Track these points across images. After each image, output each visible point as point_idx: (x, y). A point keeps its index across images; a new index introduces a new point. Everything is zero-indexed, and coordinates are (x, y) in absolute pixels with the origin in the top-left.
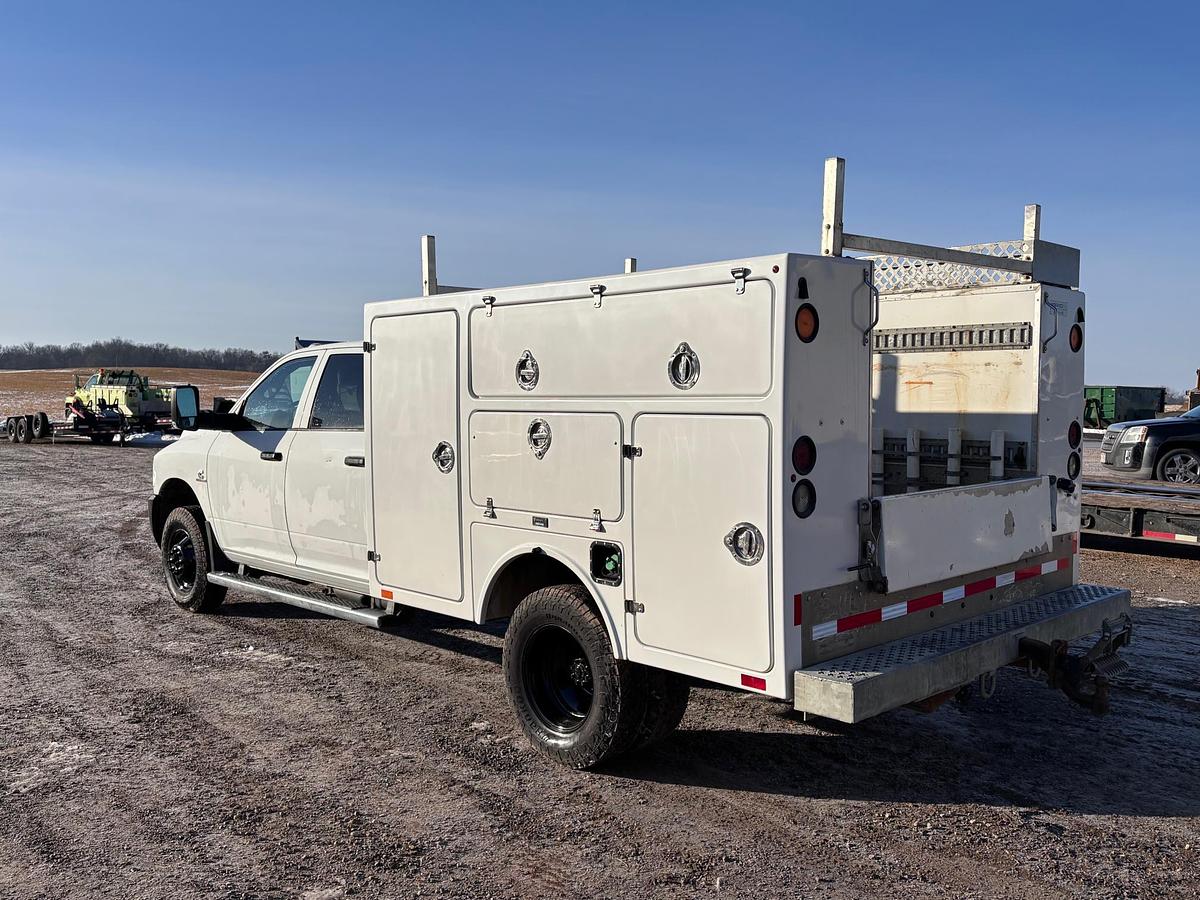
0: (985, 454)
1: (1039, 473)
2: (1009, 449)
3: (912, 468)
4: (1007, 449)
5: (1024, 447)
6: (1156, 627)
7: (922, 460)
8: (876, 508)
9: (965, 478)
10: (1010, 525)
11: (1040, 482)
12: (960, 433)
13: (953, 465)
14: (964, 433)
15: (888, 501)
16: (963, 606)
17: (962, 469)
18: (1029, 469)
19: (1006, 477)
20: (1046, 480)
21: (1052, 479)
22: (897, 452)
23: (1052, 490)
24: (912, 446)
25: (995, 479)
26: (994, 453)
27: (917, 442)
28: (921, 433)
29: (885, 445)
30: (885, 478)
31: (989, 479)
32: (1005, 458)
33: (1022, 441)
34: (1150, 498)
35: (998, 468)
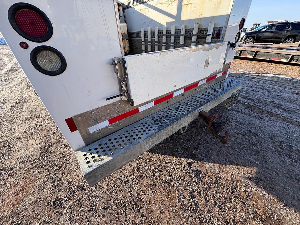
0: (206, 33)
1: (224, 40)
2: (215, 30)
3: (182, 41)
4: (214, 31)
5: (221, 29)
6: (240, 78)
7: (185, 37)
8: (123, 63)
9: (197, 43)
10: (207, 63)
11: (224, 44)
12: (198, 25)
13: (194, 38)
14: (199, 25)
15: (128, 59)
16: (183, 95)
17: (197, 40)
18: (221, 39)
19: (212, 42)
20: (226, 43)
21: (229, 42)
22: (178, 35)
23: (227, 47)
24: (182, 32)
25: (207, 43)
26: (208, 33)
27: (184, 30)
28: (186, 26)
29: (175, 32)
30: (175, 44)
31: (206, 43)
32: (213, 35)
33: (220, 26)
34: (244, 48)
35: (209, 39)
